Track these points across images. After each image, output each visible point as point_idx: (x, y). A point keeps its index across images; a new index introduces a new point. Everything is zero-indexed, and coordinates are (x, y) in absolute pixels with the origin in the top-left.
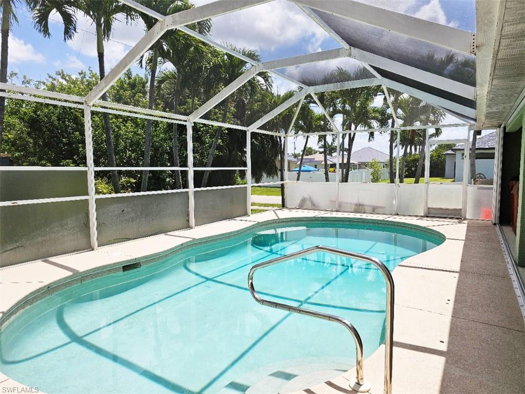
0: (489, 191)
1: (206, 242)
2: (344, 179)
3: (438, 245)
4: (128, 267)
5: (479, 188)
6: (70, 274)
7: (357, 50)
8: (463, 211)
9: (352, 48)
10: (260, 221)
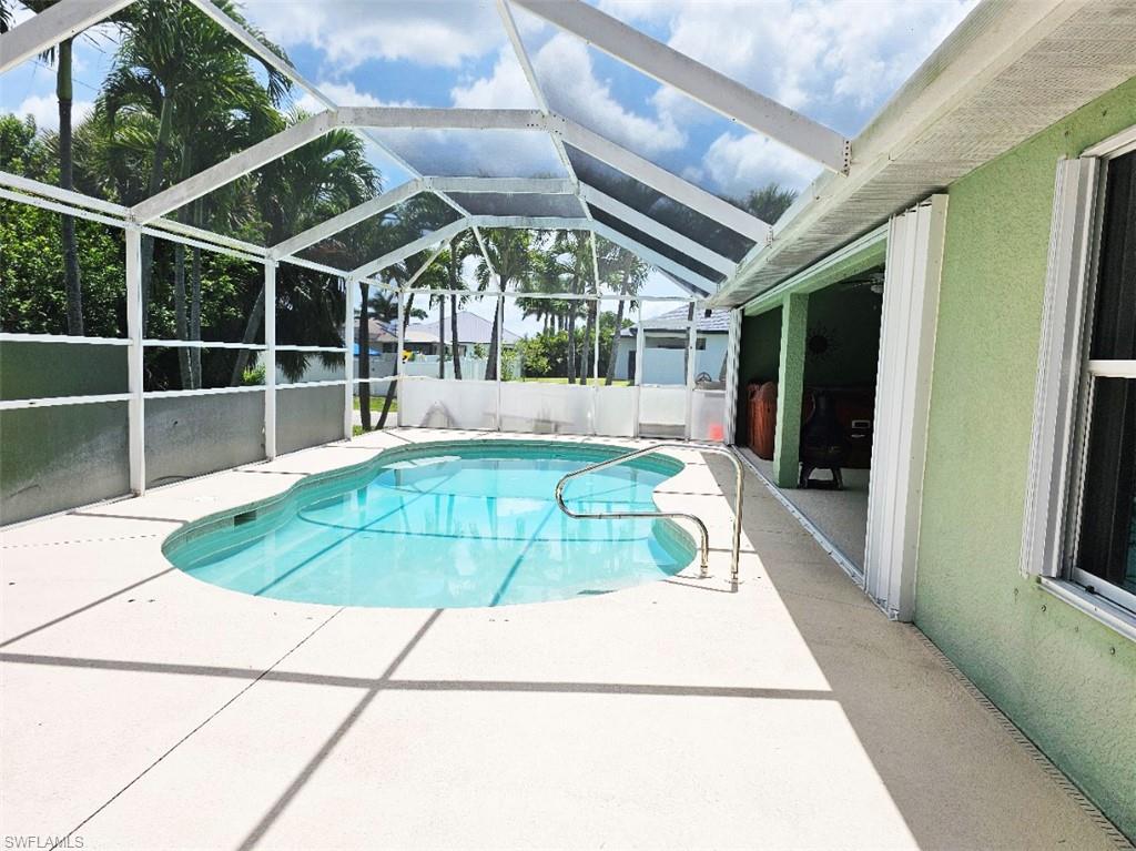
0: (721, 399)
1: (322, 482)
2: (491, 376)
3: (671, 476)
4: (243, 517)
5: (707, 395)
6: (180, 525)
7: (589, 188)
8: (687, 430)
9: (582, 183)
10: (388, 448)
